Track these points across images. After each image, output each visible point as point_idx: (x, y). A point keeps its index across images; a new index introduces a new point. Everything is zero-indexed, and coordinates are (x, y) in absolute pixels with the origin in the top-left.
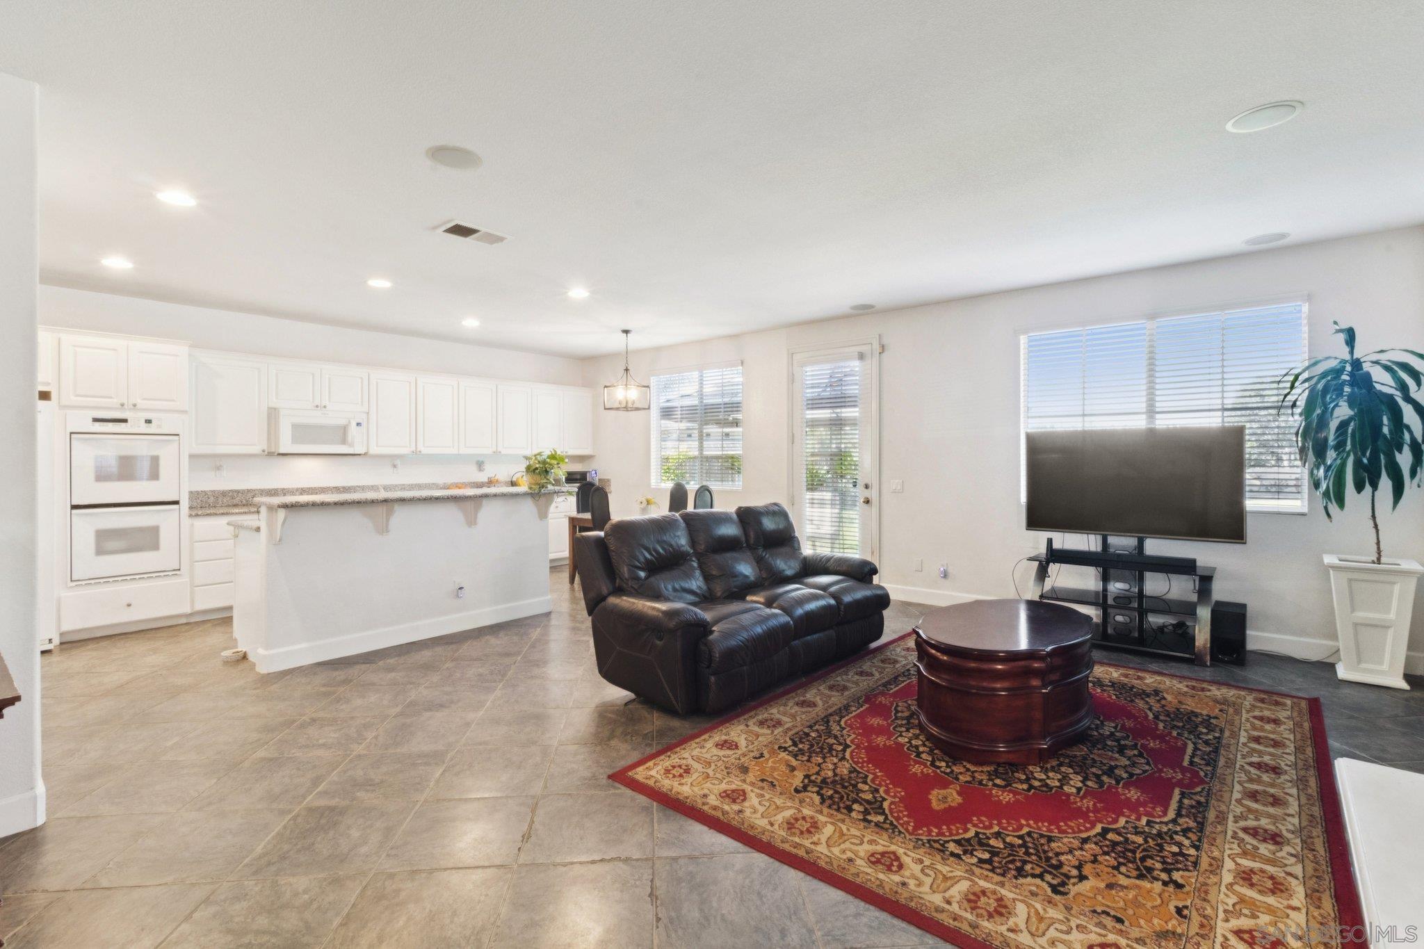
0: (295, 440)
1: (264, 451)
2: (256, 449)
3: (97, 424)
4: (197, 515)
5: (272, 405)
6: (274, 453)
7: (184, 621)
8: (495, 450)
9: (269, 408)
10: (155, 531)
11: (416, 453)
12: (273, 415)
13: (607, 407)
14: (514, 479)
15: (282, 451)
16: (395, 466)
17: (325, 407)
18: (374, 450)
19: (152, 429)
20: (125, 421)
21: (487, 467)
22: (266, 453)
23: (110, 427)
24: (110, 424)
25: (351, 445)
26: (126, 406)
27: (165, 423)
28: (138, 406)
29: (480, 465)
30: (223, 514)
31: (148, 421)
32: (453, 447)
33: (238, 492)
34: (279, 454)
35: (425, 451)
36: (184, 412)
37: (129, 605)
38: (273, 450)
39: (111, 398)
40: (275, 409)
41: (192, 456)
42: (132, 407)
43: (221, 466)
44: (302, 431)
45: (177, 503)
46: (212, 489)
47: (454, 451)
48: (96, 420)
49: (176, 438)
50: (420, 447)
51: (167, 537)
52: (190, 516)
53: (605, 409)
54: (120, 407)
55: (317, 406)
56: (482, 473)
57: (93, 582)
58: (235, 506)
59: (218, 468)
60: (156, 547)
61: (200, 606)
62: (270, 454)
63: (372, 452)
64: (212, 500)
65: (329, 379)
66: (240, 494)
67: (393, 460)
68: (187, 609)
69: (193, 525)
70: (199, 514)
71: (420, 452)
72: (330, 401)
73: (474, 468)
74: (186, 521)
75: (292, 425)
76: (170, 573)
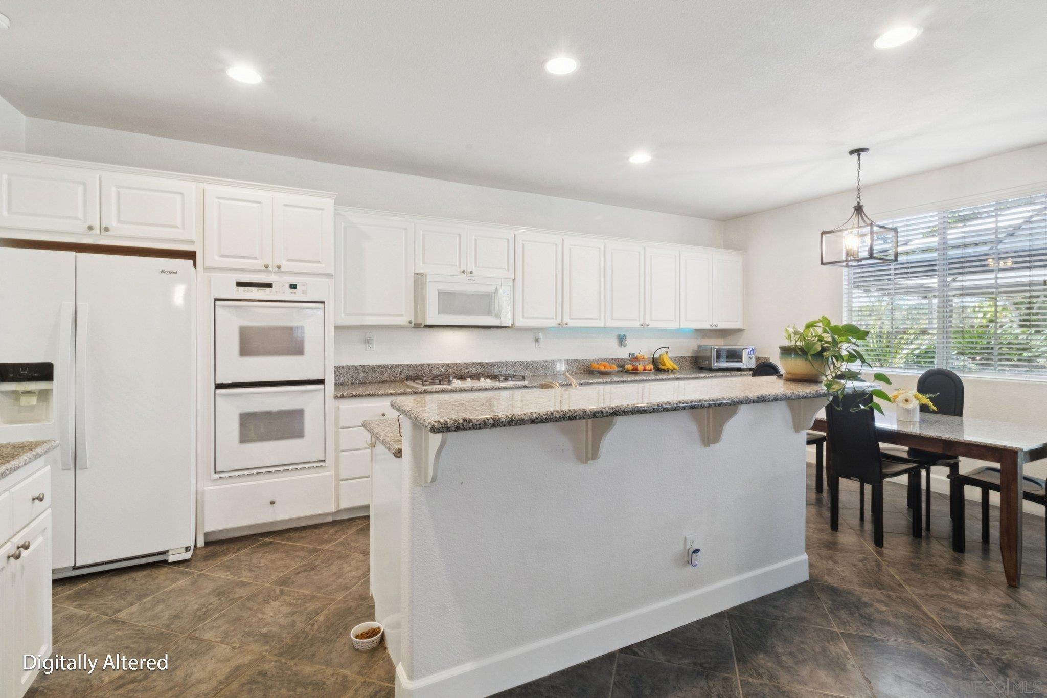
0: (441, 311)
1: (410, 322)
2: (402, 321)
3: (242, 289)
4: (342, 397)
5: (418, 271)
6: (421, 324)
7: (330, 519)
8: (642, 322)
9: (416, 274)
10: (298, 414)
11: (562, 326)
12: (419, 280)
13: (825, 261)
14: (656, 356)
15: (428, 323)
16: (537, 340)
17: (471, 272)
18: (520, 322)
19: (297, 295)
20: (269, 285)
21: (629, 341)
22: (413, 324)
23: (255, 293)
24: (255, 289)
25: (498, 316)
26: (270, 268)
27: (310, 289)
28: (282, 269)
29: (622, 340)
30: (369, 395)
31: (293, 286)
32: (600, 319)
33: (386, 367)
34: (426, 326)
35: (572, 323)
36: (329, 275)
37: (272, 503)
38: (419, 322)
39: (255, 258)
40: (422, 274)
41: (337, 328)
42: (277, 269)
43: (370, 339)
44: (448, 300)
45: (321, 382)
46: (363, 364)
47: (600, 324)
48: (240, 284)
49: (321, 305)
50: (567, 319)
51: (311, 423)
52: (336, 397)
53: (822, 264)
54: (264, 269)
55: (463, 272)
56: (623, 349)
57: (236, 474)
58: (384, 382)
59: (368, 341)
60: (298, 434)
61: (344, 505)
62: (417, 326)
63: (517, 324)
64: (361, 376)
65: (476, 240)
66: (388, 370)
67: (536, 334)
68: (333, 509)
69: (338, 407)
70: (345, 394)
71: (566, 324)
72: (476, 266)
73: (614, 342)
74: (331, 403)
75: (439, 293)
76: (315, 465)
